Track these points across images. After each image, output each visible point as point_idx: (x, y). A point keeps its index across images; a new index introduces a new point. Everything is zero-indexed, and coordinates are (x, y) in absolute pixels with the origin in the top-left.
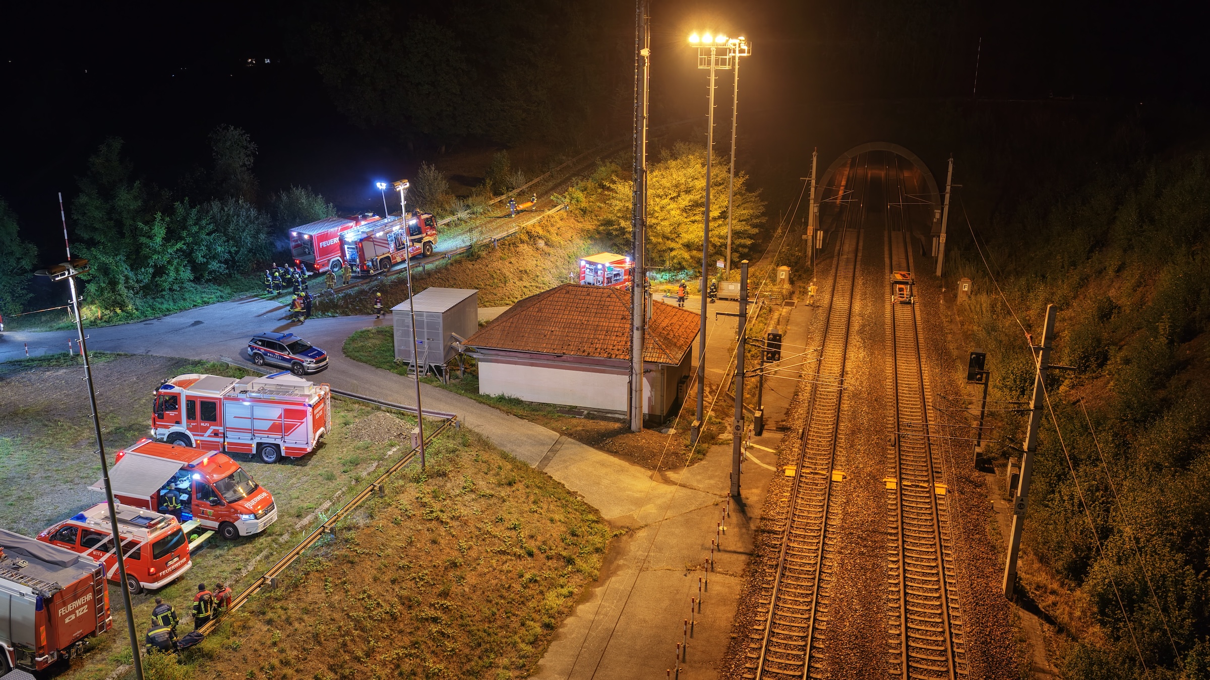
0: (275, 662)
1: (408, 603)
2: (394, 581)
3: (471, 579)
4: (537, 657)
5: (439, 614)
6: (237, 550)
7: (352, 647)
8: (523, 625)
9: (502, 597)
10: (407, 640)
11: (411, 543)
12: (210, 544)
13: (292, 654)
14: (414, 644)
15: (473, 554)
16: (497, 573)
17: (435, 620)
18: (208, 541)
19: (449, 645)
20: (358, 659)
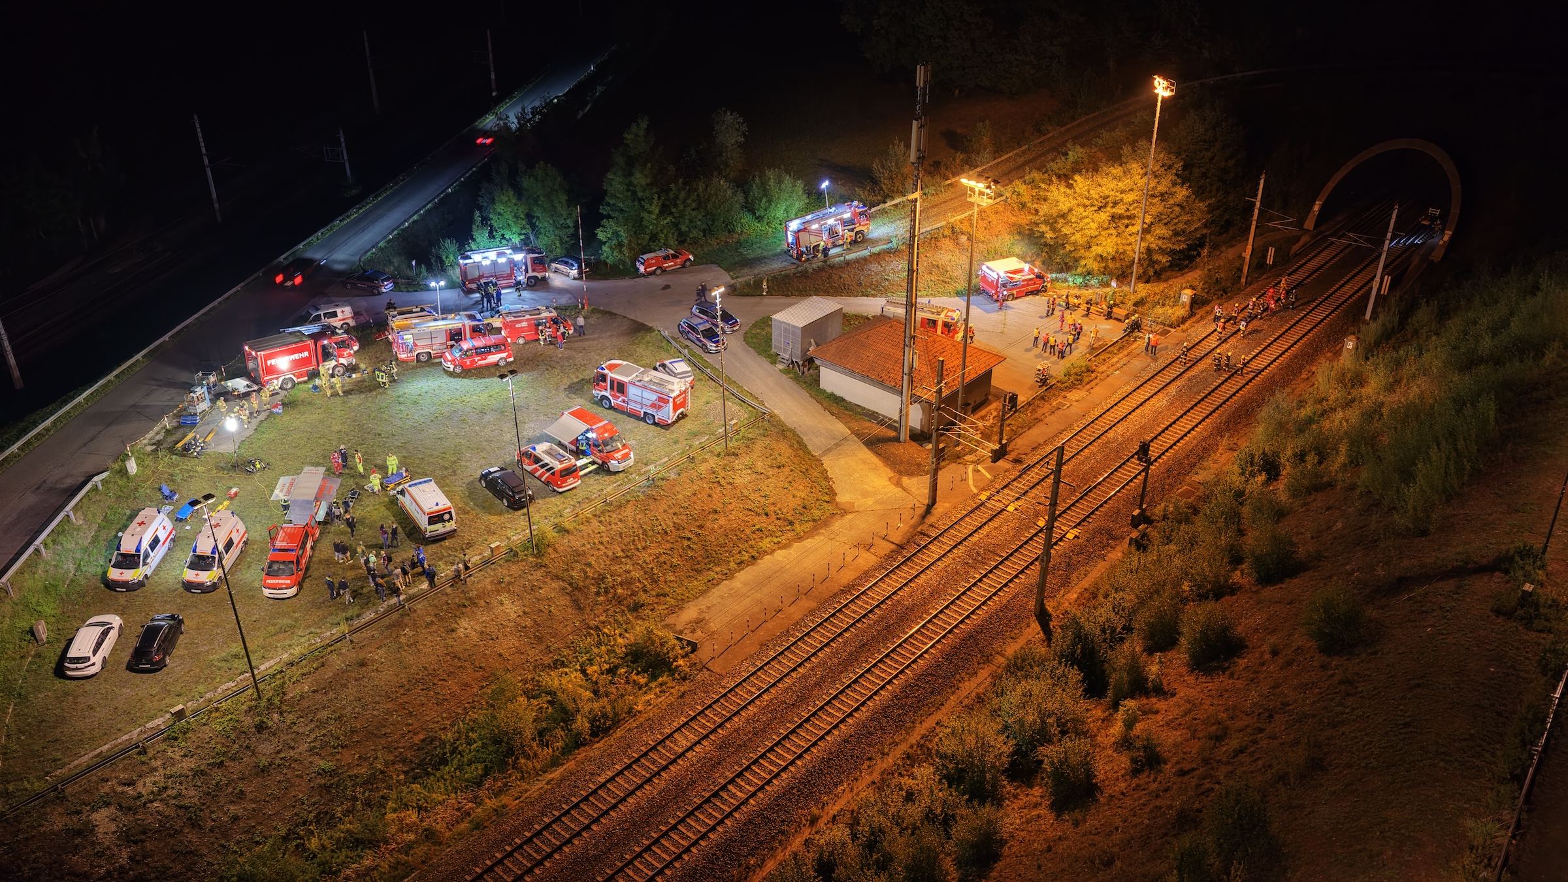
0: (596, 541)
1: (677, 527)
2: (674, 514)
3: (722, 521)
4: (737, 571)
5: (692, 536)
6: (606, 478)
7: (637, 542)
8: (740, 552)
9: (736, 535)
10: (669, 546)
11: (694, 494)
12: (596, 472)
13: (606, 539)
14: (671, 549)
15: (730, 507)
16: (740, 522)
17: (689, 539)
18: (596, 469)
19: (690, 553)
20: (638, 549)
